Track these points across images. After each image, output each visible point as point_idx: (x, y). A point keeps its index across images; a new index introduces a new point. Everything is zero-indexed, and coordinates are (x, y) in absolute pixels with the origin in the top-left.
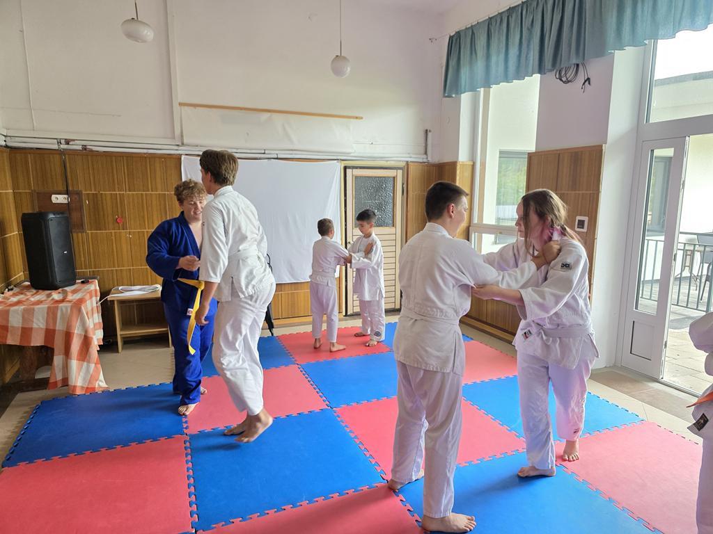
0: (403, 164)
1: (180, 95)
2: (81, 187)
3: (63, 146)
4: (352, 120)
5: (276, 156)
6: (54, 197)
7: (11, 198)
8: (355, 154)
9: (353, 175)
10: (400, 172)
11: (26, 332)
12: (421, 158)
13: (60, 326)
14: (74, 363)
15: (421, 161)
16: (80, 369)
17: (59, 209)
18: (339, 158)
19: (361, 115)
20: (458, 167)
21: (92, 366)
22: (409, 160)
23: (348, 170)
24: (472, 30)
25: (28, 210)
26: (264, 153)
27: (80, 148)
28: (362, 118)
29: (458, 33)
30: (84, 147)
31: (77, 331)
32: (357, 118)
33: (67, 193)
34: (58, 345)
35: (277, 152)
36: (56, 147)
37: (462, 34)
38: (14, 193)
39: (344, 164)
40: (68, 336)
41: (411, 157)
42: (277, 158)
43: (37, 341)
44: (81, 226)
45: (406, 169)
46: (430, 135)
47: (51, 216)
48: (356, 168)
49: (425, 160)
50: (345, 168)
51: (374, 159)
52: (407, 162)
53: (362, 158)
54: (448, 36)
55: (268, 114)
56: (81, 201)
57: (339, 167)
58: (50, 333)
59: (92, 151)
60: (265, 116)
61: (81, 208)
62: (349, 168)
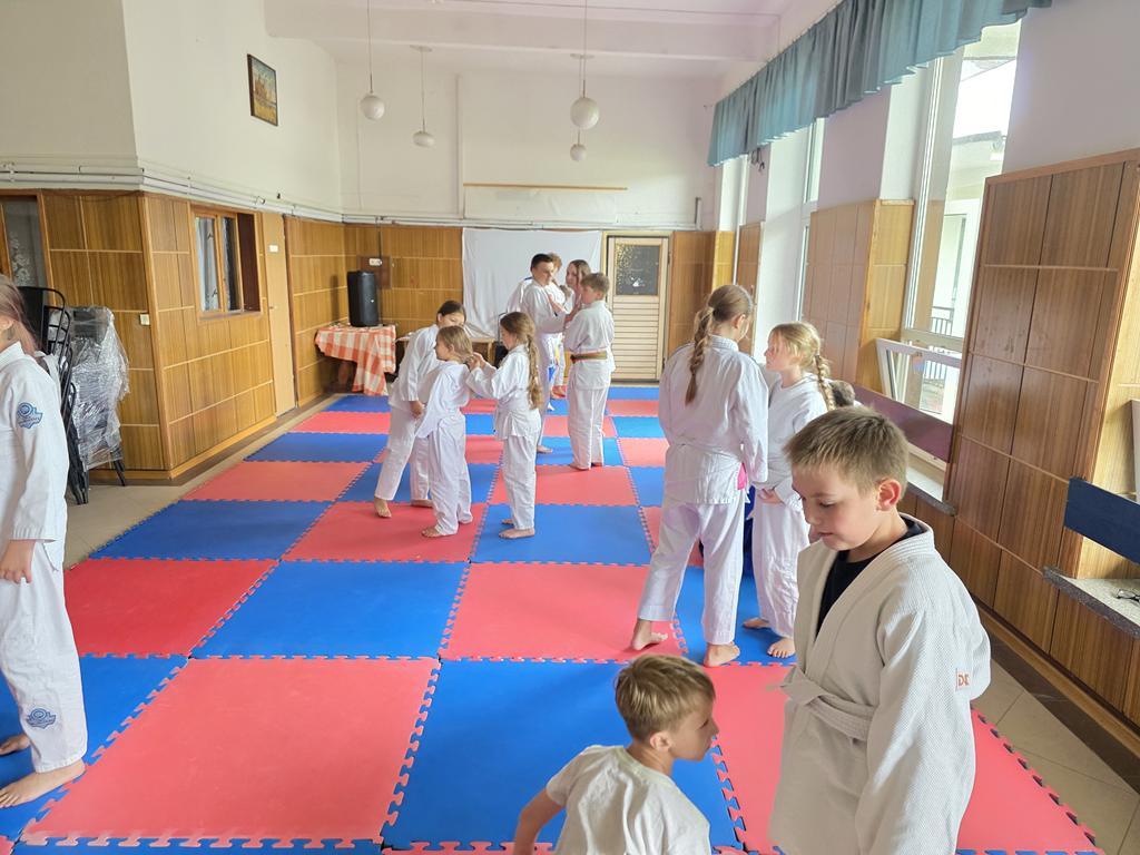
0: (669, 233)
1: (465, 178)
2: (389, 253)
3: (379, 222)
5: (541, 227)
6: (371, 260)
7: (344, 261)
8: (617, 224)
9: (615, 244)
10: (666, 240)
11: (342, 349)
12: (688, 227)
13: (361, 348)
14: (368, 374)
15: (689, 229)
16: (372, 378)
17: (373, 270)
18: (602, 228)
19: (626, 187)
20: (718, 236)
21: (380, 379)
22: (677, 228)
23: (611, 239)
25: (353, 270)
26: (531, 225)
27: (390, 222)
28: (626, 189)
30: (393, 223)
31: (371, 353)
32: (615, 189)
33: (380, 257)
34: (360, 361)
35: (543, 224)
36: (374, 222)
38: (347, 258)
39: (606, 234)
40: (366, 355)
41: (678, 226)
42: (542, 229)
43: (348, 357)
44: (387, 285)
45: (673, 237)
46: (699, 201)
47: (365, 274)
48: (619, 237)
49: (693, 229)
50: (608, 237)
51: (637, 228)
52: (674, 231)
53: (625, 228)
54: (715, 104)
55: (537, 189)
56: (388, 264)
57: (599, 237)
58: (356, 352)
59: (398, 225)
60: (534, 191)
61: (388, 270)
62: (611, 236)
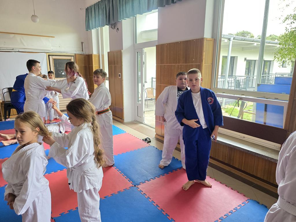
0: (73, 55)
4: (50, 38)
5: (18, 51)
8: (52, 51)
9: (52, 58)
10: (73, 57)
12: (80, 53)
15: (81, 53)
18: (45, 52)
19: (54, 36)
20: (93, 56)
22: (76, 53)
23: (50, 56)
24: (91, 7)
26: (13, 50)
28: (54, 37)
29: (88, 8)
32: (52, 37)
35: (18, 49)
37: (89, 8)
39: (48, 54)
41: (76, 52)
42: (19, 52)
45: (75, 56)
46: (83, 44)
48: (54, 55)
49: (82, 53)
51: (61, 52)
52: (75, 54)
53: (56, 52)
54: (85, 9)
55: (13, 35)
57: (45, 56)
60: (12, 35)
62: (50, 55)
